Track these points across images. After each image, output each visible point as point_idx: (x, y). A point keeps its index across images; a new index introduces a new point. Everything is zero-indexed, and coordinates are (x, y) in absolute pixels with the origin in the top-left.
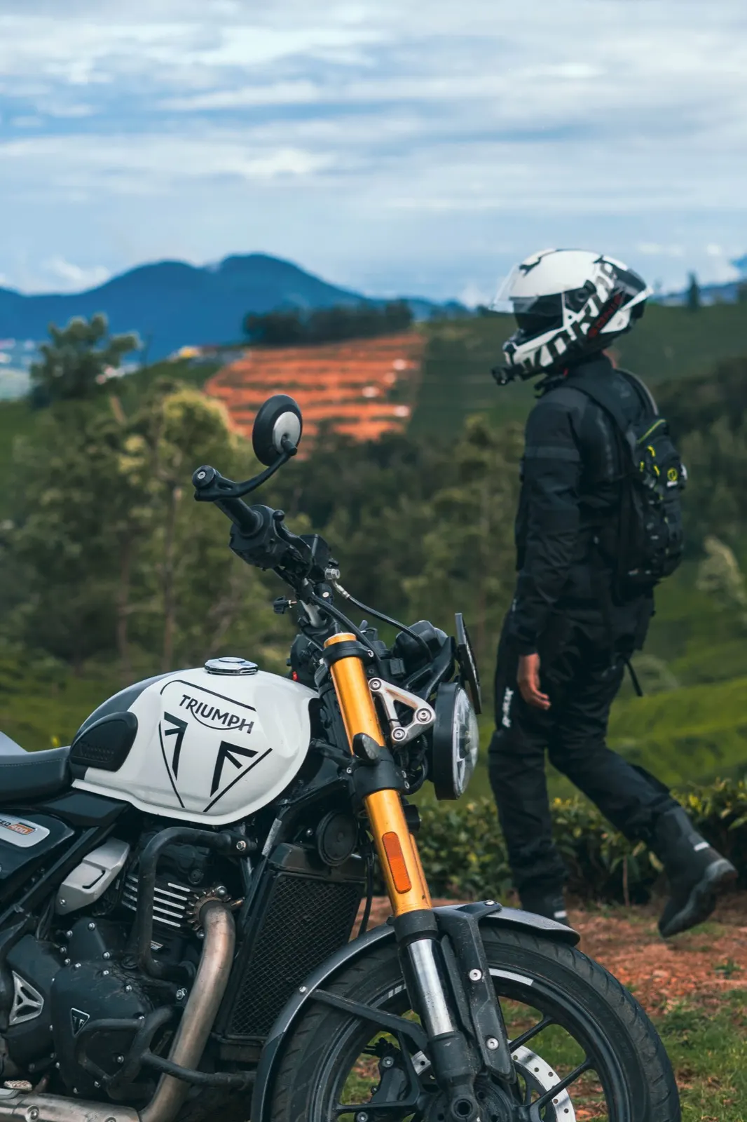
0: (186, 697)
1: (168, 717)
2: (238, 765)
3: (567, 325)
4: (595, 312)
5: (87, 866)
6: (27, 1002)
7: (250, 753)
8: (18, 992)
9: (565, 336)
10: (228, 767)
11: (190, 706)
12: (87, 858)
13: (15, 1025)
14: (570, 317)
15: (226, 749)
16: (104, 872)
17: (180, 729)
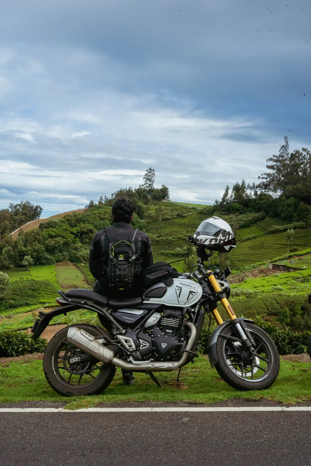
0: (180, 283)
1: (177, 286)
2: (193, 295)
3: (219, 238)
4: (226, 240)
5: (153, 317)
6: (144, 344)
7: (195, 293)
8: (142, 343)
9: (216, 240)
10: (191, 296)
11: (182, 284)
12: (152, 316)
13: (141, 350)
14: (220, 237)
15: (191, 292)
16: (157, 318)
17: (181, 289)
